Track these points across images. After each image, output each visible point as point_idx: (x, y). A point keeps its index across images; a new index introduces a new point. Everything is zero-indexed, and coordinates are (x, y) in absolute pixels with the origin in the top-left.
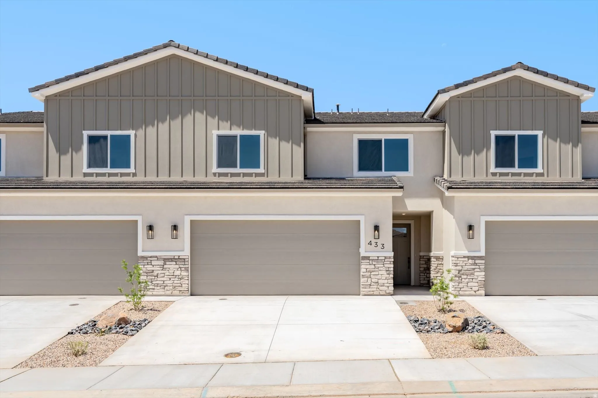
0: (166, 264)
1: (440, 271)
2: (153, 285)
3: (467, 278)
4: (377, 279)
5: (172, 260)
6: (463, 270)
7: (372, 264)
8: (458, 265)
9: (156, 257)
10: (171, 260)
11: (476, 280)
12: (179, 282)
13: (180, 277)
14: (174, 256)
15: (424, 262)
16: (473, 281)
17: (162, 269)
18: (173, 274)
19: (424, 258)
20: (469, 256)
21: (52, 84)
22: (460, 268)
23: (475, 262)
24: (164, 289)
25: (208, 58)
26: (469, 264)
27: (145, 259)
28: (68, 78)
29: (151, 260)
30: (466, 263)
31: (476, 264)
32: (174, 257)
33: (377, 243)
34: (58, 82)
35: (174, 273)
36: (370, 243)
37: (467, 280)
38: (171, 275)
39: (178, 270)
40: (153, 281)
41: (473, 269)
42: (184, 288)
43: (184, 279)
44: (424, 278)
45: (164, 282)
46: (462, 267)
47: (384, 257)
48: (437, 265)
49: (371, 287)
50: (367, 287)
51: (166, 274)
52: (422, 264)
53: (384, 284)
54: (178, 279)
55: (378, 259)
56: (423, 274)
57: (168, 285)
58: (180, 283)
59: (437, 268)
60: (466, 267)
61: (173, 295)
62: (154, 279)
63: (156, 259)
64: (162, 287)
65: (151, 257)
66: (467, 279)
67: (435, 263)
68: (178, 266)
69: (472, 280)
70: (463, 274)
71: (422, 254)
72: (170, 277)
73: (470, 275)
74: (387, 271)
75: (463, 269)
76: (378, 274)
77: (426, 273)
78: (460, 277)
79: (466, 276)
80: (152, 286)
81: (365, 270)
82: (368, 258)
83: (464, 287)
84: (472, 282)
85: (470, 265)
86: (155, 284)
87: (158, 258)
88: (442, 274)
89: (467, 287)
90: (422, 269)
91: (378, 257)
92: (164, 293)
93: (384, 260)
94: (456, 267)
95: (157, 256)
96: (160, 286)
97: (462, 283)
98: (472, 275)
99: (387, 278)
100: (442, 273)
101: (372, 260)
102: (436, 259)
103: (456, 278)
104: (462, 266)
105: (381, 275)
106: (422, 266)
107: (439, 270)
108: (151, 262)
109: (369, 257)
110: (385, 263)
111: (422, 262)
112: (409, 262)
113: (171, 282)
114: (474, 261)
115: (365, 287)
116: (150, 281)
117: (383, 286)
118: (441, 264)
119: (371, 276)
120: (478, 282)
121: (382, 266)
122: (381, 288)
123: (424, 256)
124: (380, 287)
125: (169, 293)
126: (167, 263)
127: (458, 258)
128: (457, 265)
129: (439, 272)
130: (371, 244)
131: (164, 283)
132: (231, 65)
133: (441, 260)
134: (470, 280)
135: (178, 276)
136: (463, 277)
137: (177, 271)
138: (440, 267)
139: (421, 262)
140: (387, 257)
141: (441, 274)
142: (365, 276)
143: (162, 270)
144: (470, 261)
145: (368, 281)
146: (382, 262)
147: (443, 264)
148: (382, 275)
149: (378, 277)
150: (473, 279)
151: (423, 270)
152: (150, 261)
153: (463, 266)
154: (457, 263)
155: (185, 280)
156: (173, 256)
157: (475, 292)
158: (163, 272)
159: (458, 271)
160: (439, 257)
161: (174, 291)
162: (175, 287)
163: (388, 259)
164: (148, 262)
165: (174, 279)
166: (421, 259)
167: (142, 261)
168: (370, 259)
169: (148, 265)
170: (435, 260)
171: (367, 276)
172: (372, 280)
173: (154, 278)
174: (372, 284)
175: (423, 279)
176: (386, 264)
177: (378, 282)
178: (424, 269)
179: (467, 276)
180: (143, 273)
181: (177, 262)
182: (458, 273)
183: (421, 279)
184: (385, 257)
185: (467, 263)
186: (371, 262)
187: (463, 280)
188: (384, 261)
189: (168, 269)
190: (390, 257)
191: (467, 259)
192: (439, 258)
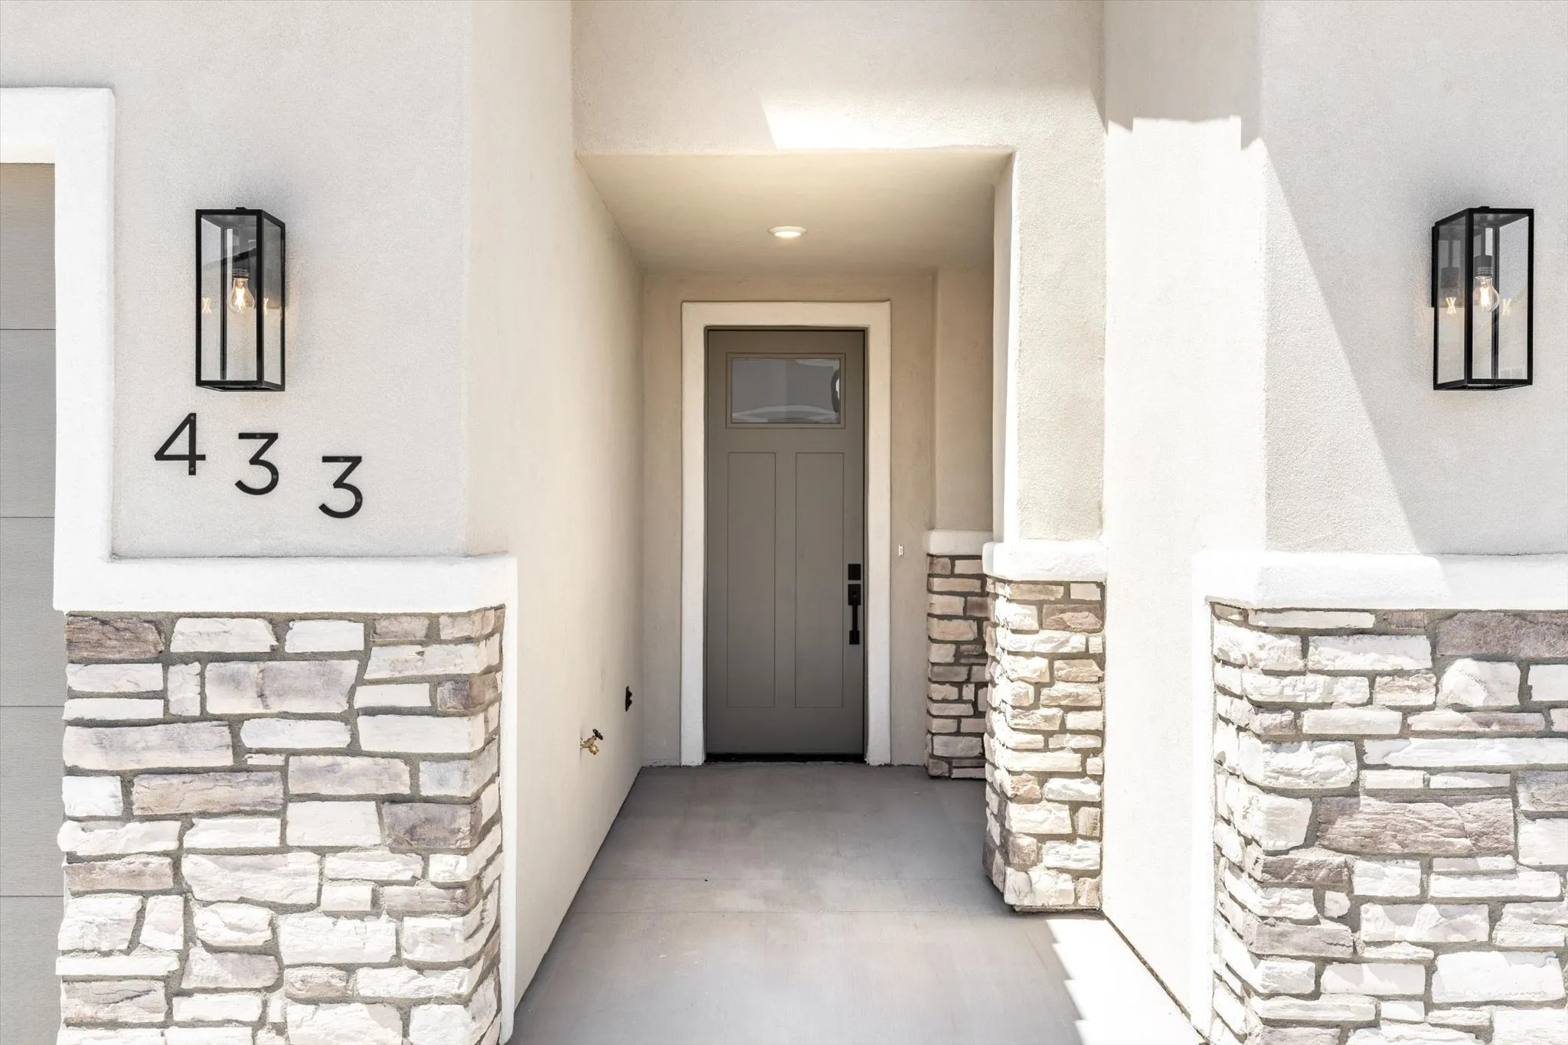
1: (1074, 720)
3: (1421, 900)
4: (265, 914)
6: (1374, 794)
7: (205, 717)
8: (1310, 722)
11: (1545, 921)
15: (956, 605)
16: (1501, 935)
19: (957, 571)
20: (1451, 615)
22: (1326, 765)
23: (1525, 690)
26: (1446, 718)
30: (1410, 699)
31: (1535, 720)
33: (272, 438)
36: (181, 446)
37: (1425, 923)
41: (1503, 781)
44: (958, 718)
46: (1360, 753)
48: (1042, 663)
49: (184, 1009)
50: (127, 1012)
52: (941, 617)
53: (349, 969)
55: (275, 654)
56: (952, 692)
59: (1045, 691)
60: (1416, 751)
66: (1429, 909)
67: (1026, 643)
69: (1494, 919)
70: (1370, 849)
71: (940, 542)
73: (1469, 863)
74: (394, 799)
75: (1372, 779)
76: (274, 841)
77: (968, 681)
78: (1340, 880)
79: (1412, 870)
81: (103, 795)
82: (152, 636)
83: (1388, 1009)
84: (1489, 945)
85: (1467, 723)
88: (1097, 752)
89: (1429, 1006)
90: (942, 654)
91: (280, 624)
93: (351, 667)
94: (1284, 759)
97: (1355, 959)
98: (1484, 863)
99: (394, 895)
100: (1091, 742)
101: (206, 659)
102: (1039, 605)
103: (1278, 894)
104: (1357, 741)
105: (321, 852)
106: (938, 629)
107: (1068, 709)
109: (163, 624)
110: (365, 697)
111: (941, 604)
112: (856, 597)
114: (1510, 672)
115: (105, 1014)
117: (344, 999)
118: (1085, 655)
119: (188, 865)
121: (339, 737)
123: (953, 558)
124: (296, 1012)
127: (1305, 636)
128: (1295, 724)
129: (1063, 730)
130: (193, 458)
133: (1088, 619)
134: (1466, 927)
136: (1370, 879)
138: (1071, 688)
139: (936, 598)
140: (395, 627)
141: (1086, 753)
142: (101, 876)
144: (1467, 681)
145: (147, 936)
146: (331, 682)
147: (1100, 660)
148: (336, 850)
149: (272, 885)
150: (1495, 908)
151: (950, 659)
153: (1368, 745)
154: (1298, 709)
159: (1305, 807)
160: (1067, 585)
163: (410, 652)
166: (936, 580)
168: (178, 646)
170: (1025, 616)
171: (137, 875)
172: (201, 916)
174: (203, 967)
175: (951, 726)
176: (371, 712)
177: (270, 950)
178: (958, 655)
179: (1427, 869)
182: (1314, 835)
183: (936, 725)
184: (370, 623)
185: (1426, 699)
186: (184, 686)
187: (1374, 922)
188: (360, 681)
190: (433, 620)
191: (1421, 646)
192: (1069, 603)
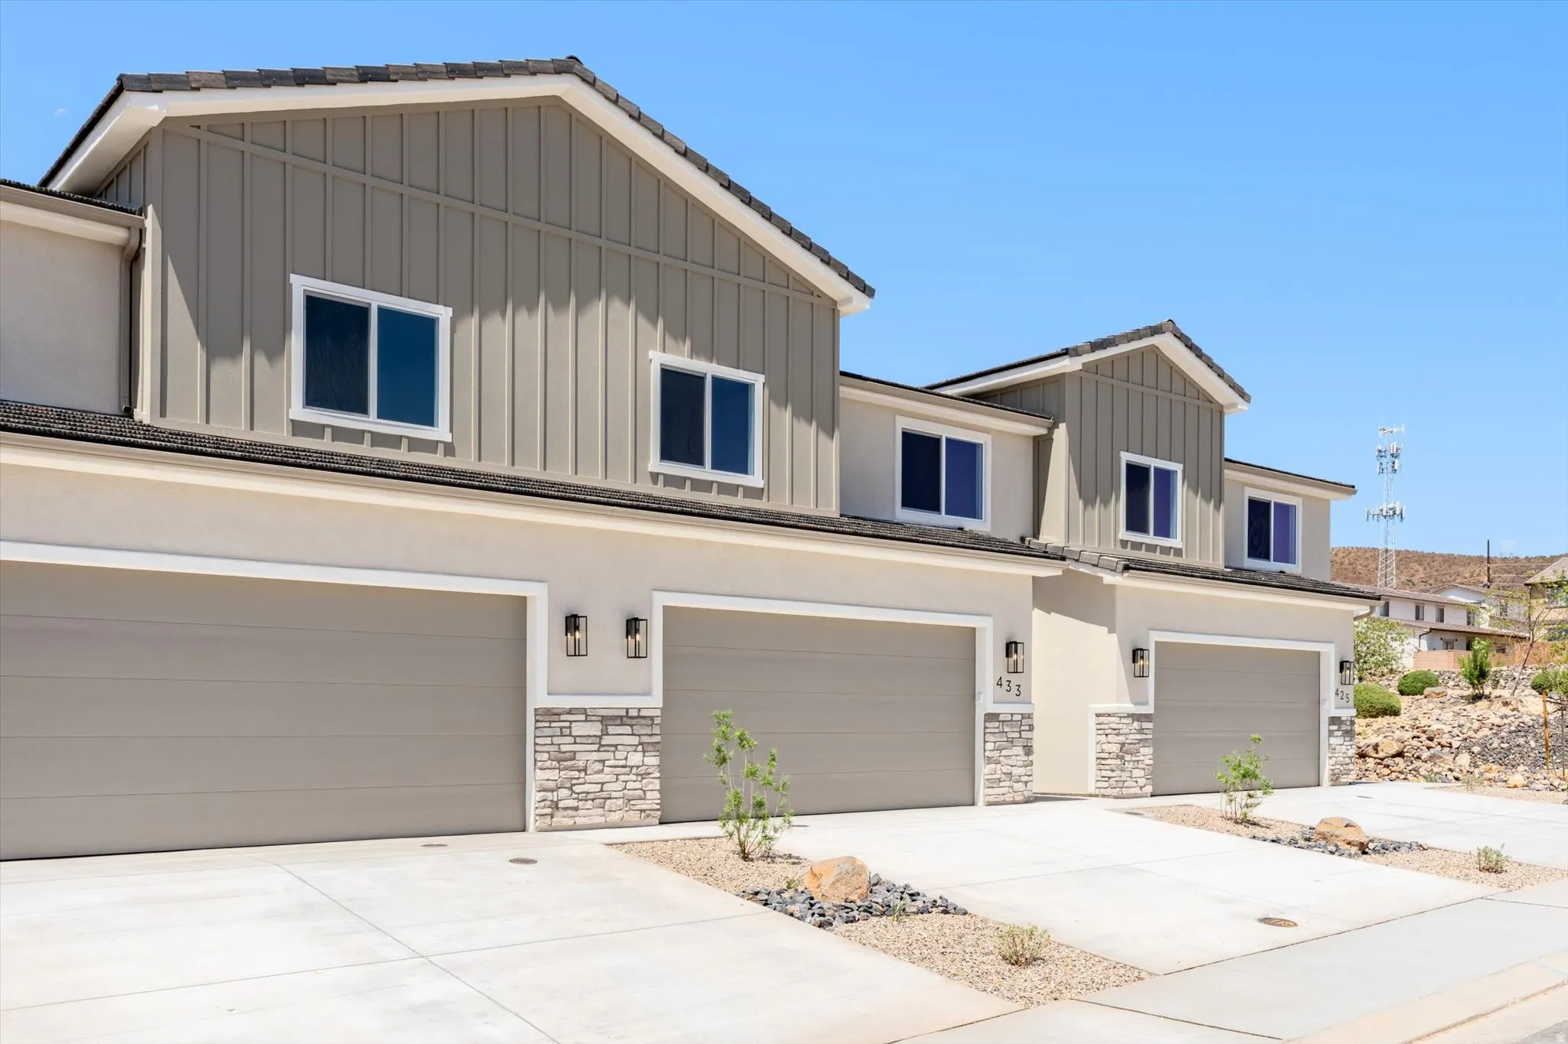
0: (608, 734)
2: (576, 796)
3: (1131, 761)
4: (1010, 767)
5: (624, 719)
6: (1127, 743)
7: (1003, 731)
8: (1121, 732)
9: (584, 711)
10: (618, 722)
11: (1143, 764)
12: (638, 785)
13: (642, 770)
14: (627, 709)
16: (1138, 766)
17: (596, 747)
18: (623, 763)
20: (1134, 714)
21: (214, 85)
22: (1123, 738)
23: (1142, 726)
24: (603, 807)
25: (665, 142)
27: (555, 718)
28: (266, 79)
29: (571, 722)
30: (1130, 728)
31: (1143, 729)
32: (627, 712)
33: (1009, 681)
34: (234, 80)
35: (626, 759)
36: (999, 683)
37: (1131, 765)
38: (620, 764)
39: (635, 751)
40: (574, 785)
41: (1139, 741)
42: (651, 802)
43: (651, 776)
45: (602, 787)
47: (1020, 716)
49: (1001, 784)
50: (994, 786)
51: (607, 763)
53: (1020, 776)
54: (635, 778)
55: (1011, 720)
57: (614, 795)
58: (641, 789)
60: (1130, 736)
61: (626, 824)
62: (578, 778)
63: (583, 717)
64: (598, 800)
65: (570, 712)
68: (635, 740)
69: (1138, 763)
70: (1126, 753)
72: (618, 770)
73: (1135, 754)
74: (1025, 746)
75: (1127, 741)
76: (1011, 754)
78: (1123, 758)
79: (1130, 756)
80: (573, 801)
81: (992, 746)
82: (997, 717)
83: (1127, 778)
84: (1137, 768)
85: (1135, 731)
86: (579, 794)
87: (587, 716)
89: (1132, 778)
91: (1012, 715)
92: (602, 820)
93: (1019, 723)
94: (1118, 738)
95: (586, 709)
96: (593, 800)
97: (1125, 770)
98: (1137, 754)
99: (1025, 763)
101: (1004, 721)
103: (1118, 760)
105: (1016, 756)
108: (570, 728)
109: (999, 714)
110: (1022, 728)
113: (618, 786)
114: (1140, 723)
115: (992, 786)
116: (569, 785)
117: (1019, 782)
119: (1001, 758)
120: (1144, 769)
121: (1018, 735)
122: (1017, 786)
124: (1014, 784)
125: (614, 817)
126: (611, 730)
127: (1120, 717)
130: (1001, 685)
131: (602, 790)
132: (715, 178)
134: (1135, 765)
135: (638, 767)
136: (1126, 757)
137: (633, 755)
140: (1026, 715)
142: (991, 760)
143: (598, 751)
144: (1136, 725)
145: (997, 772)
146: (1017, 725)
149: (1011, 761)
150: (1138, 761)
152: (568, 724)
153: (1126, 736)
155: (653, 780)
156: (625, 710)
157: (1141, 790)
158: (602, 756)
159: (1120, 745)
161: (627, 811)
162: (629, 800)
163: (1027, 720)
164: (561, 728)
165: (626, 778)
167: (547, 724)
168: (1001, 719)
169: (562, 735)
171: (995, 760)
172: (1002, 768)
173: (576, 774)
174: (1003, 777)
176: (1023, 731)
177: (1011, 773)
179: (1132, 755)
180: (550, 762)
181: (634, 727)
182: (1121, 750)
184: (1022, 715)
185: (1132, 728)
186: (1001, 725)
187: (1126, 764)
188: (1021, 725)
189: (613, 749)
190: (1029, 714)
191: (1132, 719)
